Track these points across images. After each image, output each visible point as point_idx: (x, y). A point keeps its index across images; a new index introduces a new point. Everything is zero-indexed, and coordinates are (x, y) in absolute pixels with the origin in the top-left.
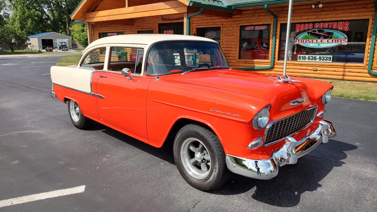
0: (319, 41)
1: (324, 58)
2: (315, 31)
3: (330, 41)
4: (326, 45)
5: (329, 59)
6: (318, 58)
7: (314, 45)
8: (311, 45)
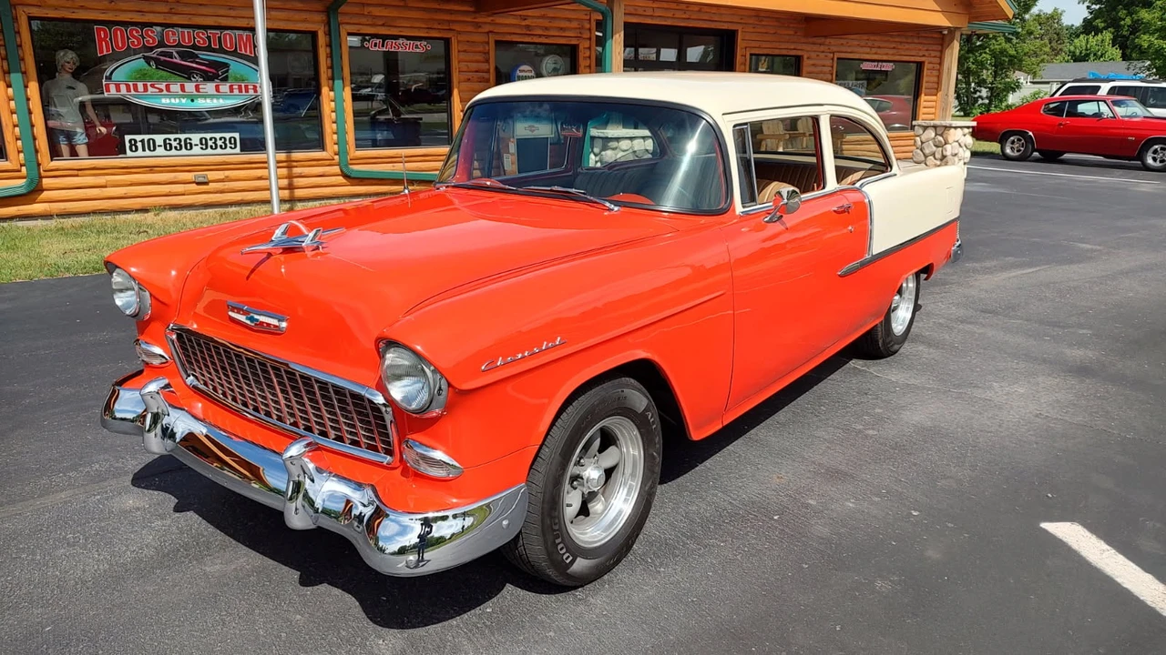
0: (190, 87)
1: (215, 143)
2: (171, 56)
3: (224, 88)
4: (215, 101)
5: (231, 143)
6: (198, 143)
7: (177, 100)
8: (166, 103)
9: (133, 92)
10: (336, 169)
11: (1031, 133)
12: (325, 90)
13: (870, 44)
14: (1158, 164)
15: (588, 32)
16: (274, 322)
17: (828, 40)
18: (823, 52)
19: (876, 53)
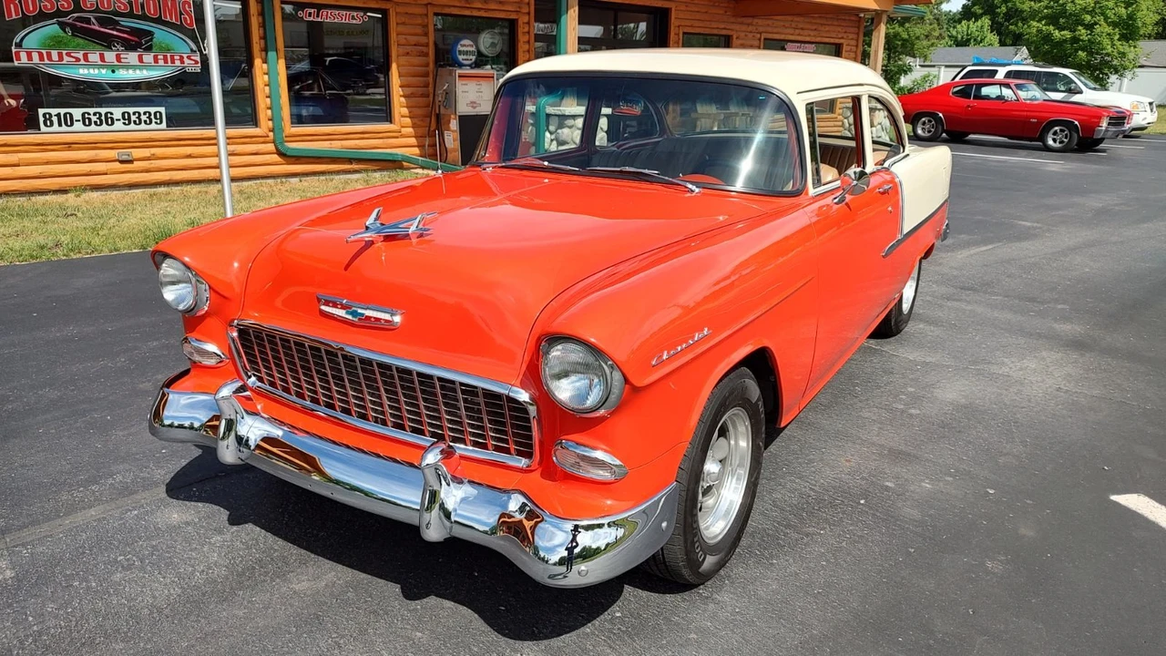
0: (110, 56)
1: (139, 118)
2: (88, 21)
3: (148, 58)
4: (138, 72)
5: (156, 118)
6: (120, 117)
7: (96, 71)
8: (83, 73)
9: (46, 61)
10: (271, 147)
11: (941, 115)
12: (258, 62)
13: (794, 25)
14: (1057, 145)
15: (527, 6)
16: (387, 316)
17: (756, 21)
18: (751, 32)
19: (799, 35)
